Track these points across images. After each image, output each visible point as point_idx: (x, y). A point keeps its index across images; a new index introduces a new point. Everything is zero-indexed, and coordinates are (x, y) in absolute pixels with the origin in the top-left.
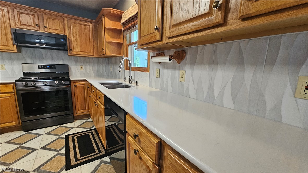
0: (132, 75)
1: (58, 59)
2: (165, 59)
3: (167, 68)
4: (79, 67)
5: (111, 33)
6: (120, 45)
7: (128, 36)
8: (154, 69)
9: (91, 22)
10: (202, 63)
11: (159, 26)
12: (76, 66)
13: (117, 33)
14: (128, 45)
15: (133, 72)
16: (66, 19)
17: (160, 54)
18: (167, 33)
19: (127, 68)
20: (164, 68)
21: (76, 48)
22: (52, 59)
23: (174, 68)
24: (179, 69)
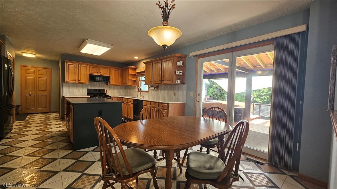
0: (141, 94)
1: (102, 86)
2: (153, 88)
3: (155, 91)
4: (111, 91)
5: (131, 75)
6: (135, 81)
7: (139, 77)
8: (150, 91)
9: (119, 69)
10: (162, 90)
11: (151, 81)
12: (110, 90)
13: (134, 75)
14: (139, 81)
15: (141, 93)
16: (109, 68)
17: (152, 87)
18: (153, 82)
19: (139, 91)
20: (153, 91)
21: (112, 81)
22: (99, 86)
23: (156, 91)
24: (158, 91)
